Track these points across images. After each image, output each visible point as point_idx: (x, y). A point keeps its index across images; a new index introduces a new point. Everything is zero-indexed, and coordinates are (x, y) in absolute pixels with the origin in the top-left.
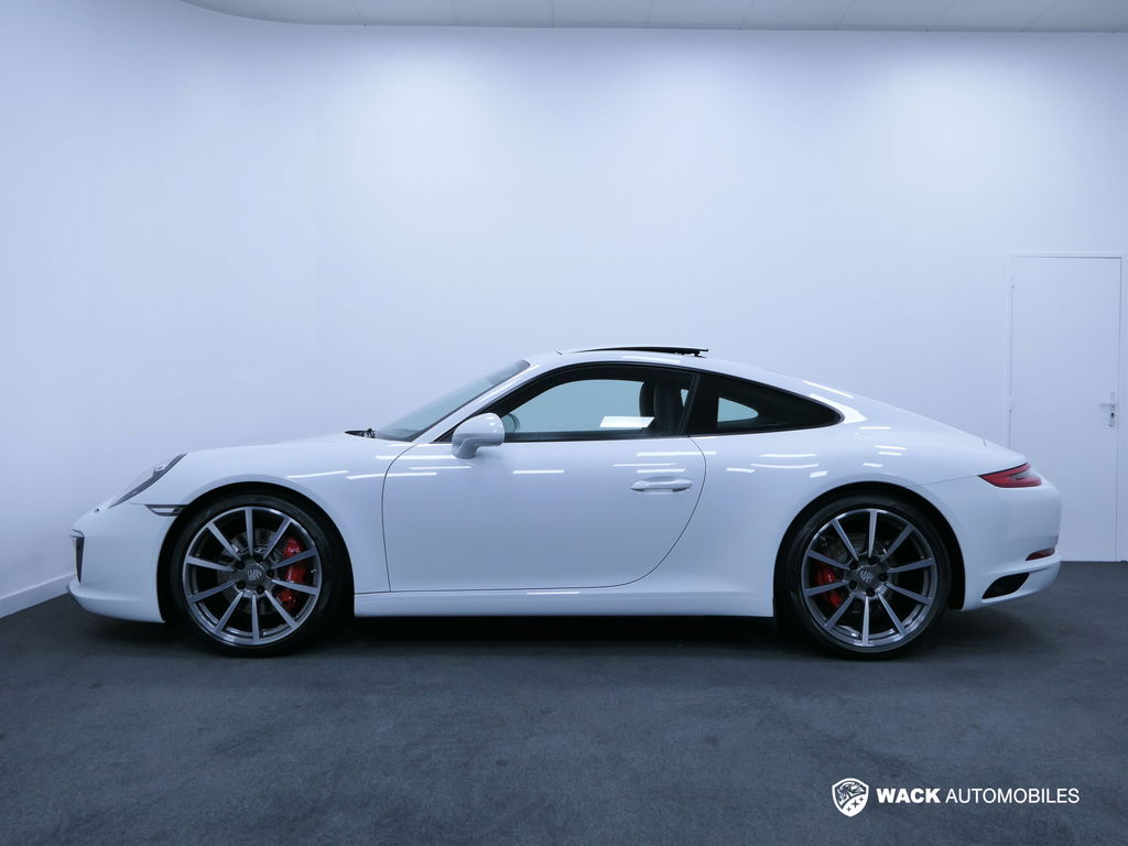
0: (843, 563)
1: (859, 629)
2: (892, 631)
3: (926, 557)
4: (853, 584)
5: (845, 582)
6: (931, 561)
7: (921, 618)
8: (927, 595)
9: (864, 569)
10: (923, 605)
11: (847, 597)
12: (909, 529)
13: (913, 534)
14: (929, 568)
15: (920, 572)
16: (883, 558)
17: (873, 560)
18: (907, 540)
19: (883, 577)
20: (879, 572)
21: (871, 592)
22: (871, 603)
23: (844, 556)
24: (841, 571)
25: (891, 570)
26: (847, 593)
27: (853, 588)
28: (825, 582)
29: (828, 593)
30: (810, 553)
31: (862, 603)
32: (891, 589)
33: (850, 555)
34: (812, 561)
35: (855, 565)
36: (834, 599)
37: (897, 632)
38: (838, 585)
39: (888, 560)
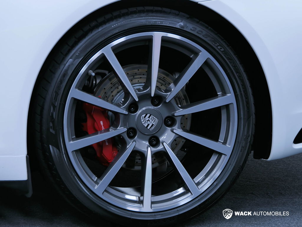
0: (119, 105)
1: (140, 190)
2: (181, 190)
3: (224, 93)
4: (132, 133)
5: (121, 130)
6: (229, 98)
7: (217, 173)
8: (225, 143)
9: (146, 113)
10: (220, 154)
11: (124, 148)
12: (203, 56)
13: (207, 63)
14: (227, 107)
15: (216, 112)
16: (169, 97)
17: (157, 100)
18: (200, 71)
19: (170, 121)
20: (166, 114)
21: (154, 141)
22: (155, 155)
23: (120, 97)
24: (116, 114)
25: (180, 112)
26: (124, 144)
27: (131, 137)
28: (96, 131)
29: (101, 145)
30: (75, 93)
31: (143, 157)
32: (180, 137)
33: (127, 94)
34: (78, 104)
35: (133, 107)
36: (107, 153)
37: (187, 191)
38: (113, 133)
39: (177, 98)
